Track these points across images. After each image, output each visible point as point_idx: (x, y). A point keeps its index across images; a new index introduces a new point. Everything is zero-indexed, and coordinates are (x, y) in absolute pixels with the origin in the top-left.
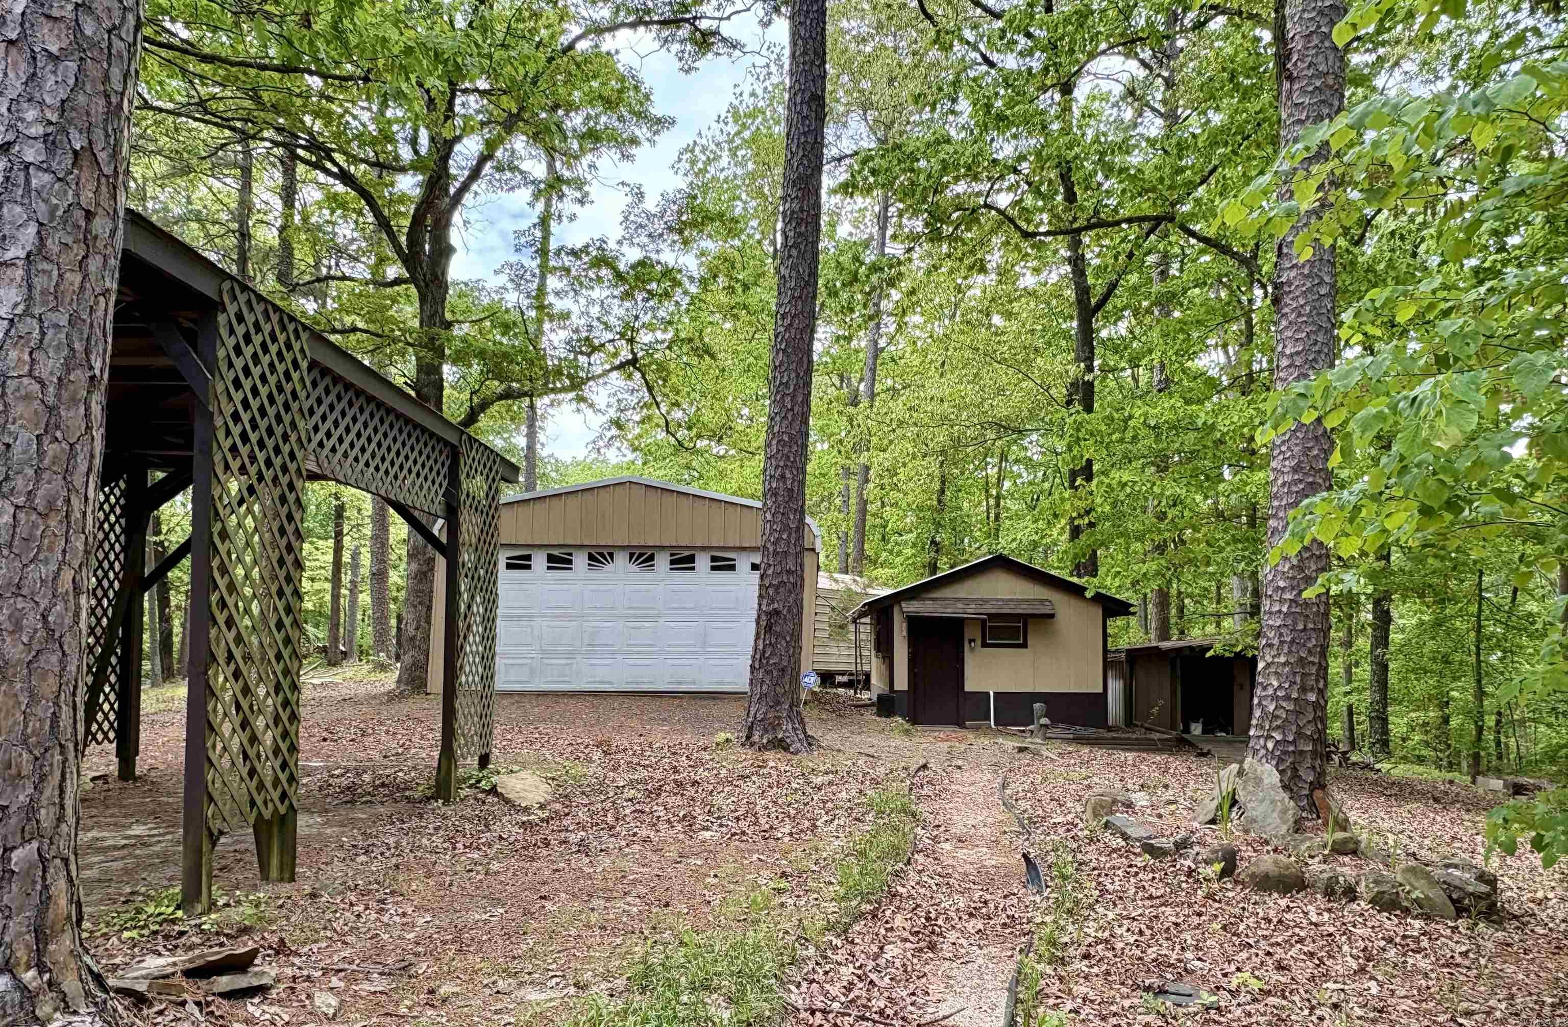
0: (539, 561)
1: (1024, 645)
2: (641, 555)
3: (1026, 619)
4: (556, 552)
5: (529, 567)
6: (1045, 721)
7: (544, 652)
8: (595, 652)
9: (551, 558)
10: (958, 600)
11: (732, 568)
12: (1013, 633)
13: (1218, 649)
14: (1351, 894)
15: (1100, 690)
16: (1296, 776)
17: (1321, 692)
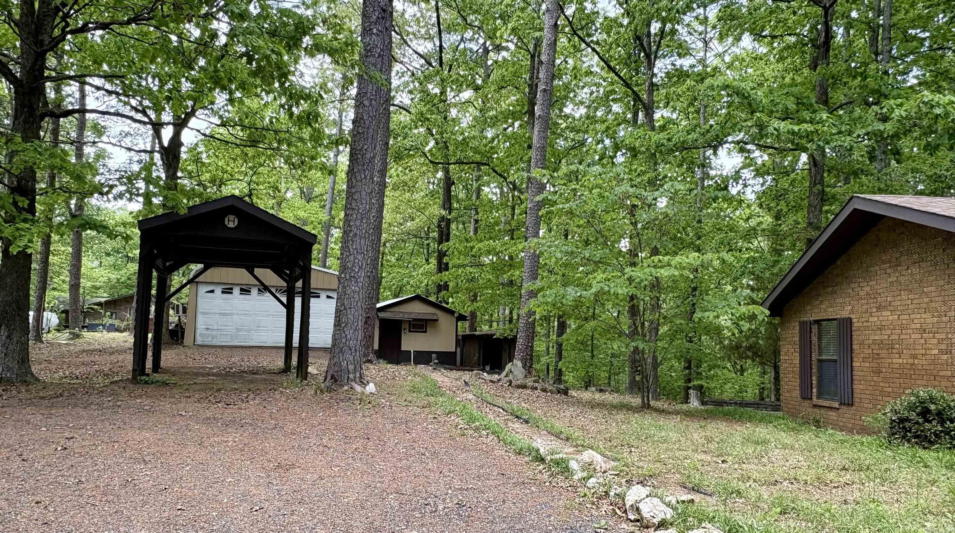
0: (236, 291)
1: (425, 332)
2: (280, 290)
3: (427, 321)
4: (244, 287)
5: (231, 293)
6: (436, 361)
7: (237, 329)
8: (261, 330)
9: (242, 290)
10: (401, 312)
11: (319, 297)
12: (421, 327)
13: (497, 335)
14: (536, 389)
15: (454, 350)
16: (526, 365)
17: (532, 343)
